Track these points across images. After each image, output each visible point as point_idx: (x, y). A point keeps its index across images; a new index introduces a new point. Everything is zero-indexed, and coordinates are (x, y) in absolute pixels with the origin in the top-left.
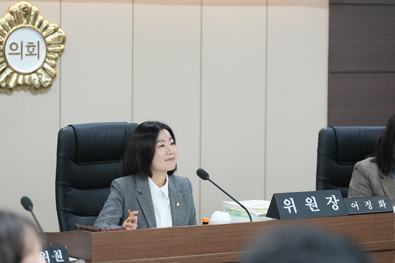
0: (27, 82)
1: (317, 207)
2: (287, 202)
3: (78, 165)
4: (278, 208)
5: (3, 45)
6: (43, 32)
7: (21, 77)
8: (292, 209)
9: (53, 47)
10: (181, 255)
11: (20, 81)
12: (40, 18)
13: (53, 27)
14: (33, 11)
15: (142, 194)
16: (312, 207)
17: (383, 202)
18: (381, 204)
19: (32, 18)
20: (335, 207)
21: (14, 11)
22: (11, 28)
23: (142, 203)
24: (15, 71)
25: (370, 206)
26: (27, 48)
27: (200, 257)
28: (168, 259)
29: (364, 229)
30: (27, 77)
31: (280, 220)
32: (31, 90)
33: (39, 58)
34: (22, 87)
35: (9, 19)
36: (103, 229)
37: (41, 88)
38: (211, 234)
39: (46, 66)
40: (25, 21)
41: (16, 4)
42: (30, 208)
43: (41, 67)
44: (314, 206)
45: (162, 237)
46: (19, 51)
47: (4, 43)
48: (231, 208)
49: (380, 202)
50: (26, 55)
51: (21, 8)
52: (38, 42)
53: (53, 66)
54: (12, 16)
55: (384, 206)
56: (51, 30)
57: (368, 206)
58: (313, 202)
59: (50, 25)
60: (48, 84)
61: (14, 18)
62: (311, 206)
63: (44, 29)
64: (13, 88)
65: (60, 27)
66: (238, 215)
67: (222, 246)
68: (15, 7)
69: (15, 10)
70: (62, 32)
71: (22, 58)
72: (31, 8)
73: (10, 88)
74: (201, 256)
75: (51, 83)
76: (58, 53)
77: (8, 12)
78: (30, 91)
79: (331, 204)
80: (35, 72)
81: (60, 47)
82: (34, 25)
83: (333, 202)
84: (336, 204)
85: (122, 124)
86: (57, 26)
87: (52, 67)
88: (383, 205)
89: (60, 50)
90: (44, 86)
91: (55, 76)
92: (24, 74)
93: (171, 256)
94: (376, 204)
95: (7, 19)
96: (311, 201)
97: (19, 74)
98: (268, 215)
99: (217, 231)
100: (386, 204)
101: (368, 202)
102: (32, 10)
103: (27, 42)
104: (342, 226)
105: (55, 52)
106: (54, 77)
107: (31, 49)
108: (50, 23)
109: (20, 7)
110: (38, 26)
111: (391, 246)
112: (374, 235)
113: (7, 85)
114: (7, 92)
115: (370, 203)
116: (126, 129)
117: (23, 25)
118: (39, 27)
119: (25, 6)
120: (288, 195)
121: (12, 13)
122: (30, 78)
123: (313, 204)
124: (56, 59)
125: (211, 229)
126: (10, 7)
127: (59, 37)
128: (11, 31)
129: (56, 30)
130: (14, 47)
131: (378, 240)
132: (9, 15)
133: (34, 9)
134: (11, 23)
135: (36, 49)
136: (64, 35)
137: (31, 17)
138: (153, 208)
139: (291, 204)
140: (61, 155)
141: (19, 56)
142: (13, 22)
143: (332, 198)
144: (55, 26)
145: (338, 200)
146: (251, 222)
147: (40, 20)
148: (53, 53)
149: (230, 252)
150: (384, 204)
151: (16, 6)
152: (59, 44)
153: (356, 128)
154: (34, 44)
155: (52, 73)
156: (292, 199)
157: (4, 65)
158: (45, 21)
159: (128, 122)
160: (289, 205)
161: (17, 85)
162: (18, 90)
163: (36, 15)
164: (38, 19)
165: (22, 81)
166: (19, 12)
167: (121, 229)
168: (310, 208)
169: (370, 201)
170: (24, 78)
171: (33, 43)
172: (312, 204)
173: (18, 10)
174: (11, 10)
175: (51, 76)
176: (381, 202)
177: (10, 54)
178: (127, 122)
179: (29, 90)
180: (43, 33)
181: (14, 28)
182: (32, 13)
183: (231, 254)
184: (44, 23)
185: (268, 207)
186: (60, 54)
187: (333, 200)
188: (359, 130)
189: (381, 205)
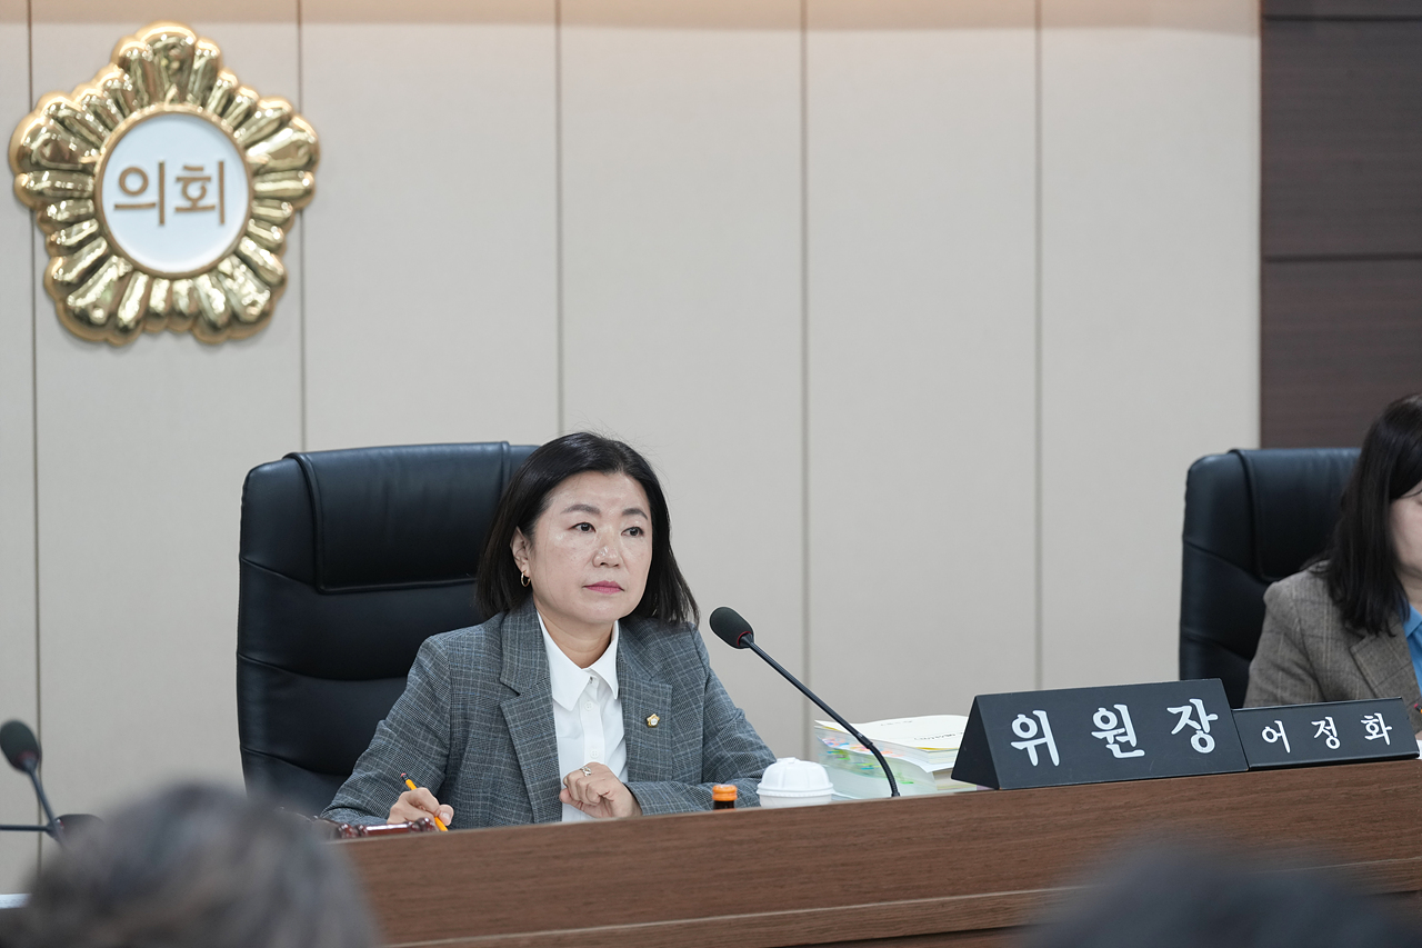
0: (183, 304)
1: (1134, 744)
2: (1025, 727)
3: (322, 593)
4: (992, 748)
5: (93, 176)
6: (236, 128)
7: (161, 289)
8: (1042, 750)
9: (274, 181)
10: (631, 919)
11: (158, 302)
12: (226, 79)
13: (275, 109)
14: (201, 56)
15: (518, 694)
16: (1116, 742)
17: (1378, 724)
18: (1372, 728)
19: (196, 83)
20: (1203, 742)
21: (133, 58)
22: (125, 117)
23: (516, 726)
24: (137, 269)
25: (1331, 737)
26: (179, 186)
27: (700, 925)
28: (581, 935)
29: (1311, 819)
30: (182, 287)
31: (997, 789)
32: (197, 331)
33: (222, 220)
34: (166, 321)
35: (116, 85)
36: (346, 830)
37: (235, 325)
38: (741, 843)
39: (248, 247)
40: (172, 92)
41: (139, 34)
42: (28, 763)
43: (232, 249)
44: (1122, 739)
45: (556, 857)
46: (151, 196)
47: (97, 169)
48: (842, 747)
49: (1369, 722)
50: (179, 210)
51: (158, 45)
52: (221, 165)
53: (276, 249)
54: (126, 77)
55: (1385, 735)
56: (263, 123)
57: (1324, 736)
58: (1121, 724)
59: (263, 104)
60: (255, 311)
61: (134, 84)
62: (1111, 740)
63: (241, 118)
64: (132, 325)
65: (300, 113)
66: (867, 771)
67: (782, 887)
68: (137, 45)
69: (135, 53)
70: (302, 130)
71: (162, 221)
72: (193, 48)
73: (121, 325)
74: (706, 924)
75: (267, 308)
76: (291, 199)
77: (111, 60)
78: (196, 338)
79: (1189, 731)
80: (212, 269)
81: (300, 180)
82: (204, 104)
83: (1194, 724)
84: (1207, 729)
85: (490, 448)
86: (287, 108)
87: (272, 250)
88: (1380, 732)
89: (300, 193)
90: (243, 317)
91: (283, 281)
92: (173, 278)
93: (592, 925)
94: (1351, 730)
95: (109, 84)
96: (1114, 720)
97: (154, 276)
98: (957, 773)
99: (763, 833)
100: (1390, 728)
101: (1323, 723)
102: (198, 53)
103: (180, 166)
104: (1227, 809)
105: (282, 199)
106: (276, 286)
107: (194, 191)
108: (261, 97)
109: (153, 41)
110: (219, 110)
111: (1412, 878)
112: (1344, 841)
113: (112, 315)
114: (112, 339)
115: (1332, 727)
116: (502, 467)
117: (167, 107)
118: (222, 114)
119: (172, 40)
120: (1026, 702)
121: (125, 64)
122: (192, 292)
123: (1122, 730)
124: (284, 224)
125: (742, 827)
126: (118, 44)
127: (297, 145)
128: (122, 126)
129: (283, 122)
130: (134, 183)
131: (1362, 860)
132: (116, 72)
133: (203, 50)
134: (122, 101)
135: (213, 188)
136: (312, 140)
137: (192, 78)
138: (555, 749)
139: (1040, 734)
140: (256, 560)
141: (154, 213)
142: (129, 97)
143: (1190, 708)
144: (281, 109)
145: (1214, 717)
146: (896, 798)
147: (226, 86)
148: (276, 203)
149: (811, 907)
150: (1384, 729)
151: (139, 40)
152: (297, 169)
153: (1323, 453)
154: (207, 172)
155: (272, 272)
156: (1042, 715)
157: (99, 246)
158: (243, 91)
159: (511, 443)
160: (1033, 736)
161: (148, 315)
162: (153, 334)
163: (212, 70)
164: (218, 83)
165: (165, 301)
166: (152, 62)
167: (414, 830)
168: (1108, 746)
169: (1330, 719)
170: (170, 291)
171: (201, 169)
172: (1115, 732)
173: (148, 55)
174: (121, 53)
175: (267, 284)
176: (1371, 723)
177: (118, 207)
178: (507, 443)
179: (190, 330)
180: (237, 134)
181: (136, 116)
182: (198, 64)
183: (814, 913)
184: (238, 99)
185: (957, 742)
186: (300, 204)
187: (1195, 716)
188: (1334, 462)
189: (1374, 733)
